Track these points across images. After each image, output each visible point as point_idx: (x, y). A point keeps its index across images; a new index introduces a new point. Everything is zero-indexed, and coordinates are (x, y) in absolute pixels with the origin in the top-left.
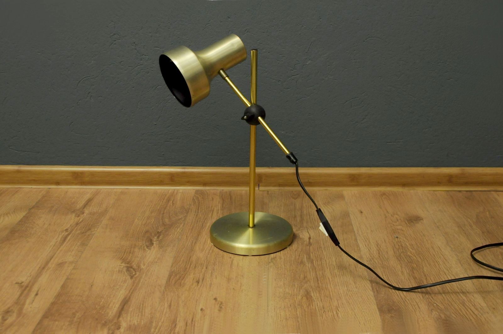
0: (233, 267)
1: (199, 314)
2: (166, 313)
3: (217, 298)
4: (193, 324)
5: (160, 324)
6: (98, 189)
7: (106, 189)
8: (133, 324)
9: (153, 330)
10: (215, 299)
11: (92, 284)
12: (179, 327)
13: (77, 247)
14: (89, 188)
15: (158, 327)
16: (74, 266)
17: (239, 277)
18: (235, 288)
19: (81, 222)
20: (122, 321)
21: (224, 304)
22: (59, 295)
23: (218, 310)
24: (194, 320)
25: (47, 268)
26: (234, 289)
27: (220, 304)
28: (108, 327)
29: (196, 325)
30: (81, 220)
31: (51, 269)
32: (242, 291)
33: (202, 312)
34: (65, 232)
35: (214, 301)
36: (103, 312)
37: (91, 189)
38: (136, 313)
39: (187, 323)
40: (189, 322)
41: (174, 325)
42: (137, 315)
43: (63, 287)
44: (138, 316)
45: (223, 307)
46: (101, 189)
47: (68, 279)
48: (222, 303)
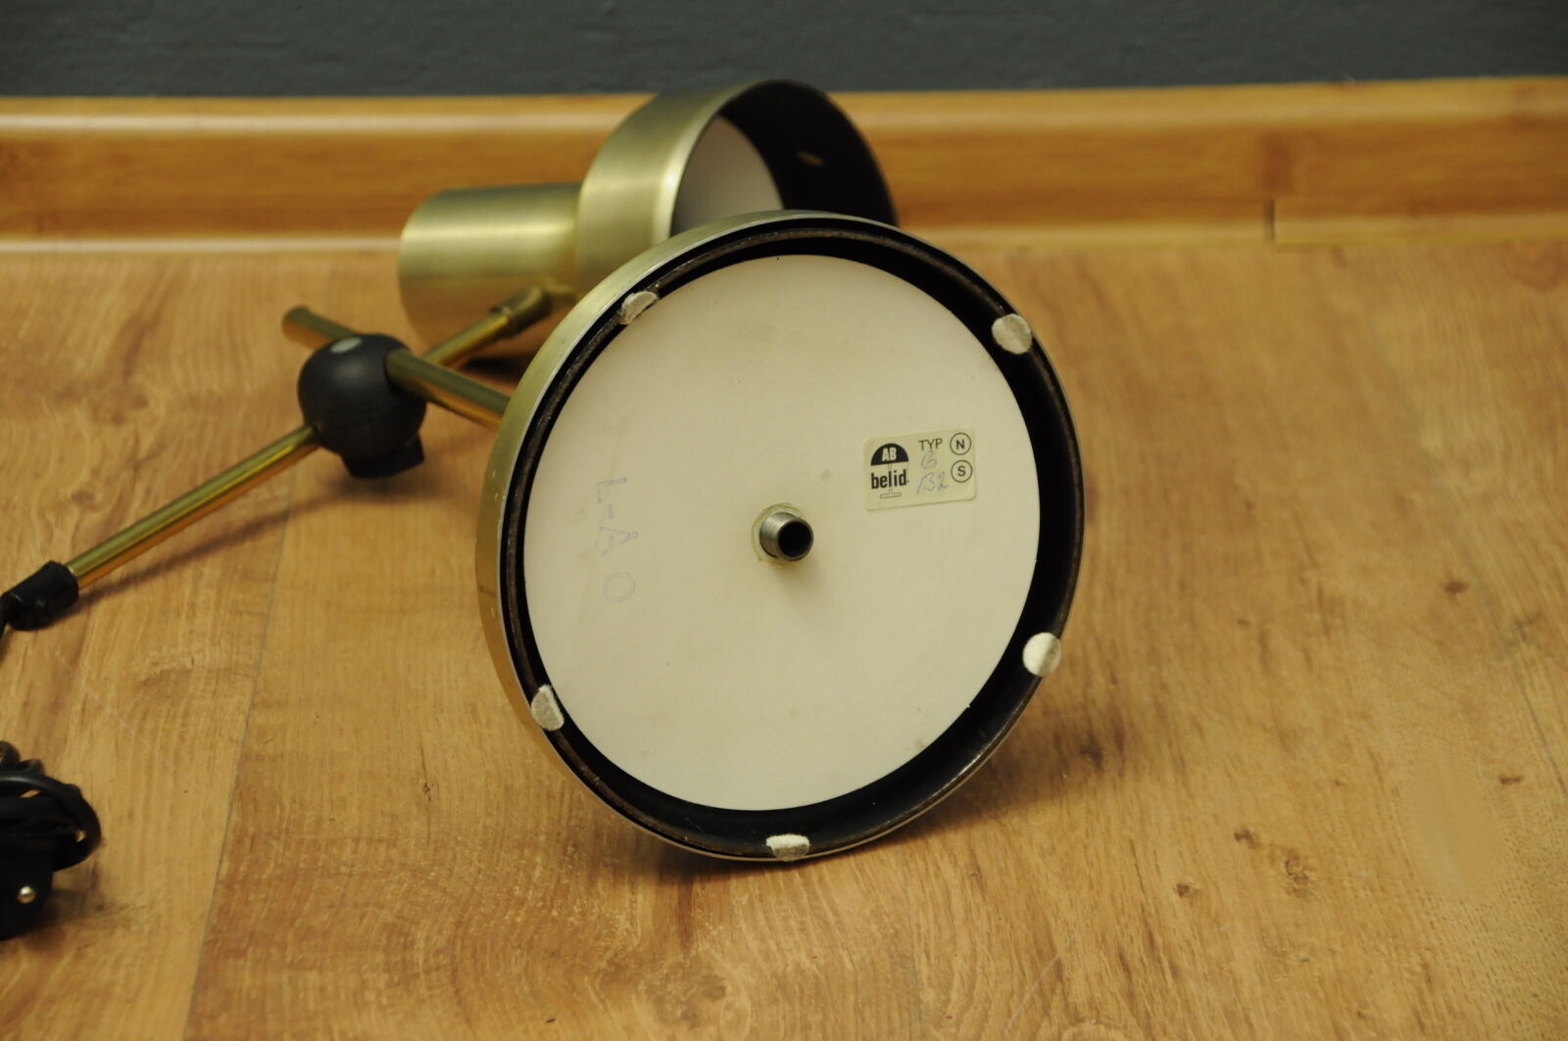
0: (1285, 673)
1: (1178, 920)
2: (968, 911)
3: (1252, 830)
4: (1166, 964)
5: (959, 965)
6: (162, 262)
7: (220, 257)
8: (790, 968)
9: (929, 996)
10: (1243, 836)
11: (422, 781)
12: (1087, 978)
13: (212, 593)
14: (99, 257)
15: (956, 982)
16: (255, 693)
17: (1347, 722)
18: (1343, 780)
19: (153, 455)
20: (718, 956)
21: (1312, 862)
22: (242, 844)
23: (1289, 893)
24: (1158, 940)
25: (78, 707)
26: (1337, 783)
27: (1287, 863)
28: (642, 987)
29: (1184, 963)
30: (148, 442)
31: (108, 710)
32: (1395, 792)
33: (1191, 904)
34: (75, 510)
35: (1241, 847)
36: (572, 919)
37: (113, 258)
38: (785, 919)
39: (1122, 957)
40: (1136, 951)
41: (1046, 971)
42: (793, 923)
43: (244, 795)
44: (803, 929)
45: (1312, 876)
46: (186, 260)
47: (246, 757)
48: (1293, 857)
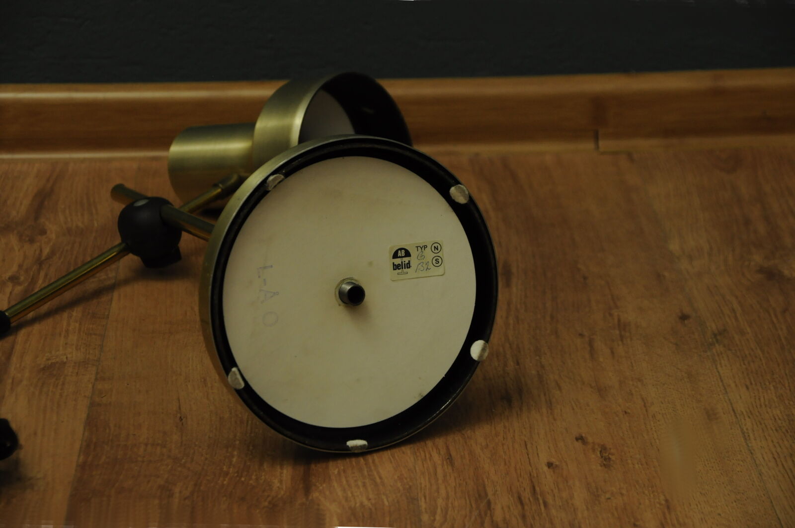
0: (601, 360)
1: (547, 478)
2: (445, 476)
3: (584, 435)
4: (541, 501)
5: (440, 502)
6: (55, 162)
7: (84, 160)
8: (358, 505)
9: (425, 518)
10: (580, 438)
11: (179, 415)
12: (502, 508)
13: (77, 325)
14: (24, 161)
15: (439, 511)
16: (97, 373)
17: (631, 383)
18: (629, 411)
19: (49, 258)
20: (322, 499)
21: (612, 451)
22: (89, 447)
23: (601, 466)
24: (537, 489)
25: (10, 381)
26: (626, 412)
27: (601, 452)
28: (286, 517)
29: (550, 500)
30: (46, 251)
31: (25, 382)
32: (654, 416)
33: (554, 472)
34: (10, 285)
35: (578, 444)
36: (251, 482)
37: (30, 162)
38: (356, 481)
39: (520, 498)
40: (527, 495)
41: (483, 505)
42: (360, 483)
43: (91, 423)
44: (364, 485)
45: (613, 458)
46: (66, 162)
47: (92, 405)
48: (604, 449)
